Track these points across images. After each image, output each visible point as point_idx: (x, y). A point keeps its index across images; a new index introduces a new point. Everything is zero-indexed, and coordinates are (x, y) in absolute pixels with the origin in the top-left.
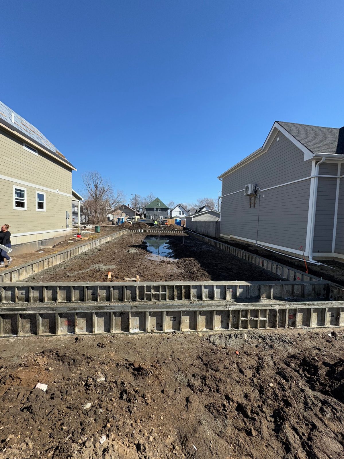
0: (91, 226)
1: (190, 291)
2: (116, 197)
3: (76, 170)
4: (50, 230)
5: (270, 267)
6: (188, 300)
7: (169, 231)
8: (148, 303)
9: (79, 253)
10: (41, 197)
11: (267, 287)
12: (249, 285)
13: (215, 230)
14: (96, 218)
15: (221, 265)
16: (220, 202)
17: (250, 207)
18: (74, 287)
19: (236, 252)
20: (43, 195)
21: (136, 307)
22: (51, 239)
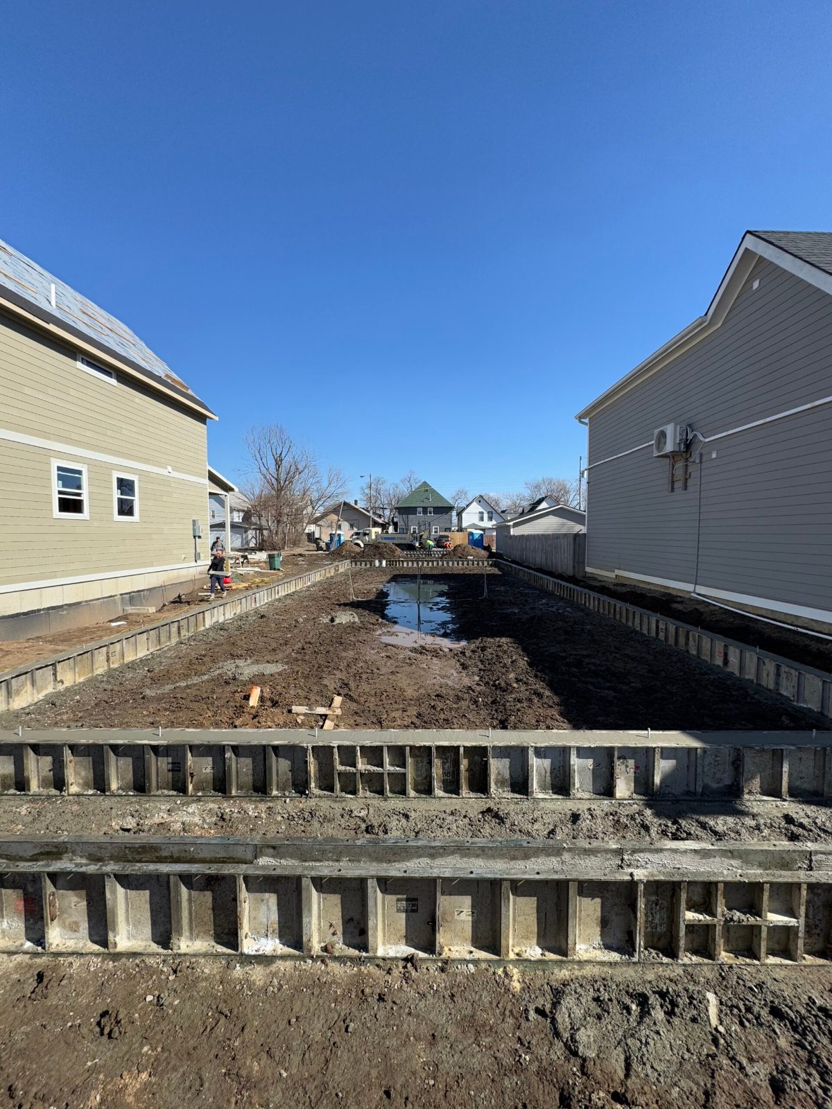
0: (262, 556)
1: (485, 766)
2: (325, 483)
3: (217, 418)
4: (152, 566)
5: (753, 670)
6: (480, 795)
7: (451, 563)
8: (344, 804)
9: (207, 626)
10: (125, 486)
11: (767, 757)
12: (696, 749)
13: (571, 557)
14: (280, 536)
15: (593, 660)
16: (584, 486)
17: (673, 490)
18: (115, 748)
19: (634, 618)
20: (133, 482)
21: (274, 848)
22: (154, 588)
